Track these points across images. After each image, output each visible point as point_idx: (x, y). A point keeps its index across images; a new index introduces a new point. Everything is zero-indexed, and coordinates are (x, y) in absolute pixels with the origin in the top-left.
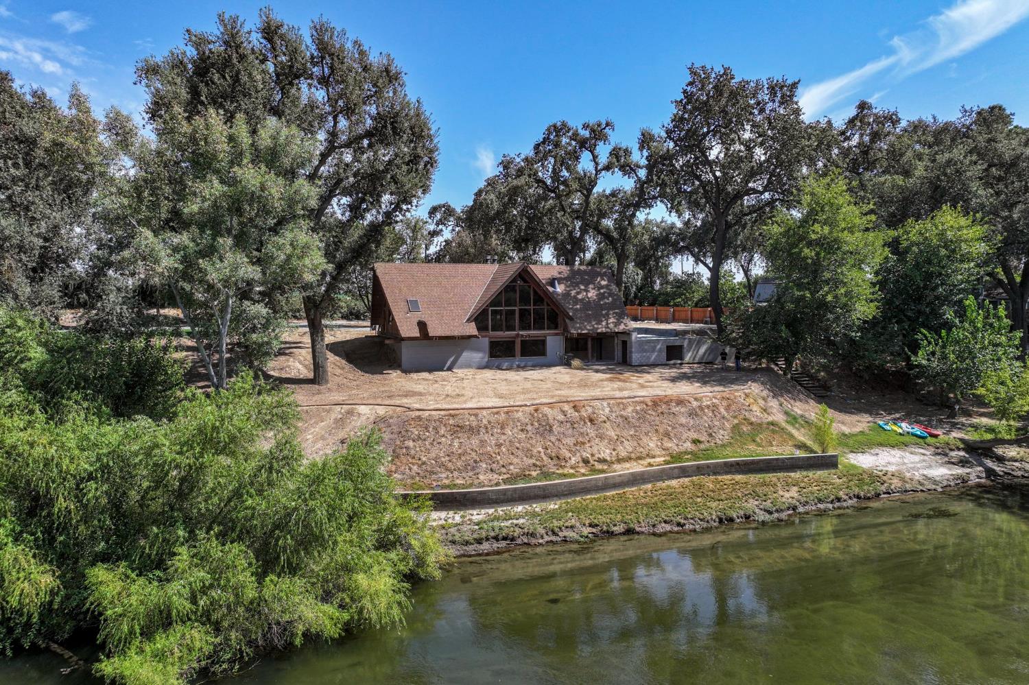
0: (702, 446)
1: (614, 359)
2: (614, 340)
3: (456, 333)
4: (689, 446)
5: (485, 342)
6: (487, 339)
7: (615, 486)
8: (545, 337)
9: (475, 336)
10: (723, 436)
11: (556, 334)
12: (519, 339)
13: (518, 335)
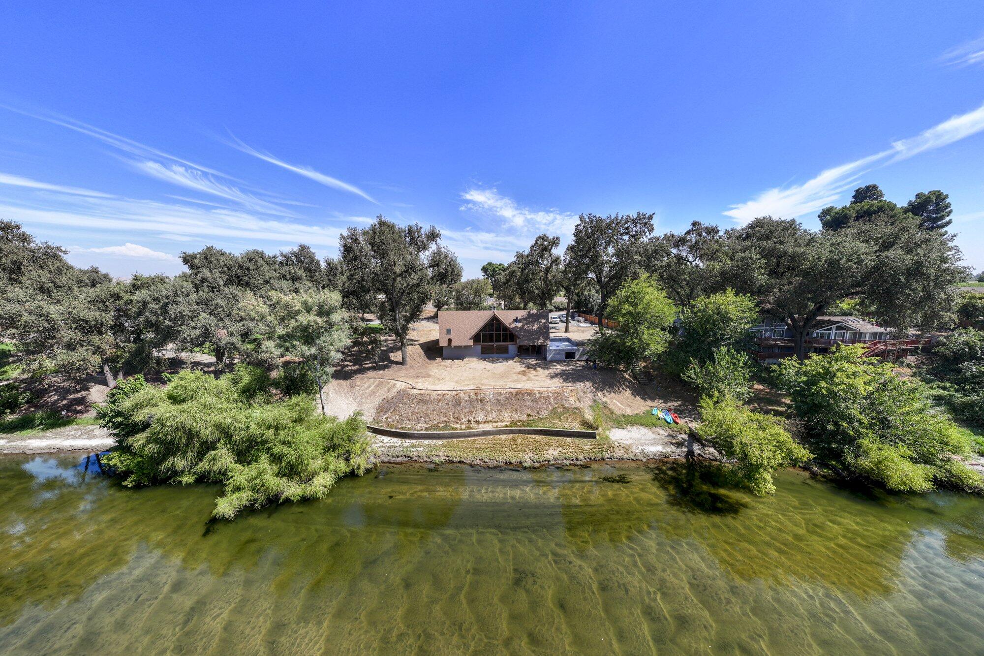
0: (531, 418)
4: (525, 417)
6: (480, 346)
7: (474, 436)
8: (508, 345)
10: (544, 414)
11: (513, 344)
12: (495, 346)
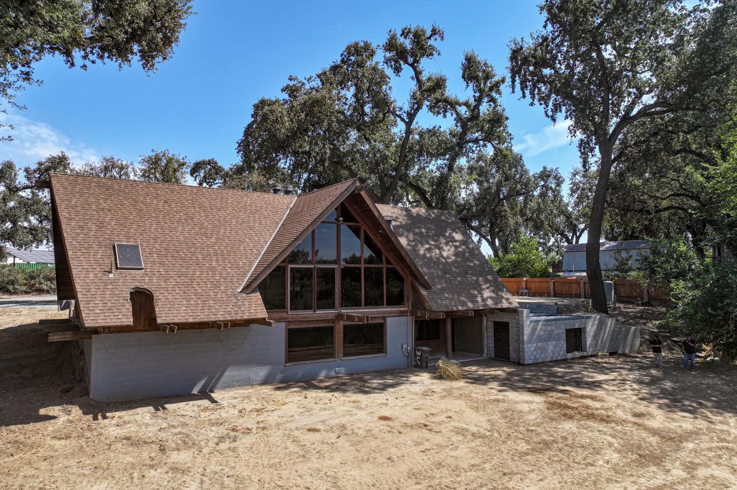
1: (481, 351)
2: (481, 322)
3: (220, 316)
5: (279, 331)
6: (283, 325)
8: (384, 318)
9: (262, 321)
11: (402, 314)
12: (342, 323)
13: (340, 317)
